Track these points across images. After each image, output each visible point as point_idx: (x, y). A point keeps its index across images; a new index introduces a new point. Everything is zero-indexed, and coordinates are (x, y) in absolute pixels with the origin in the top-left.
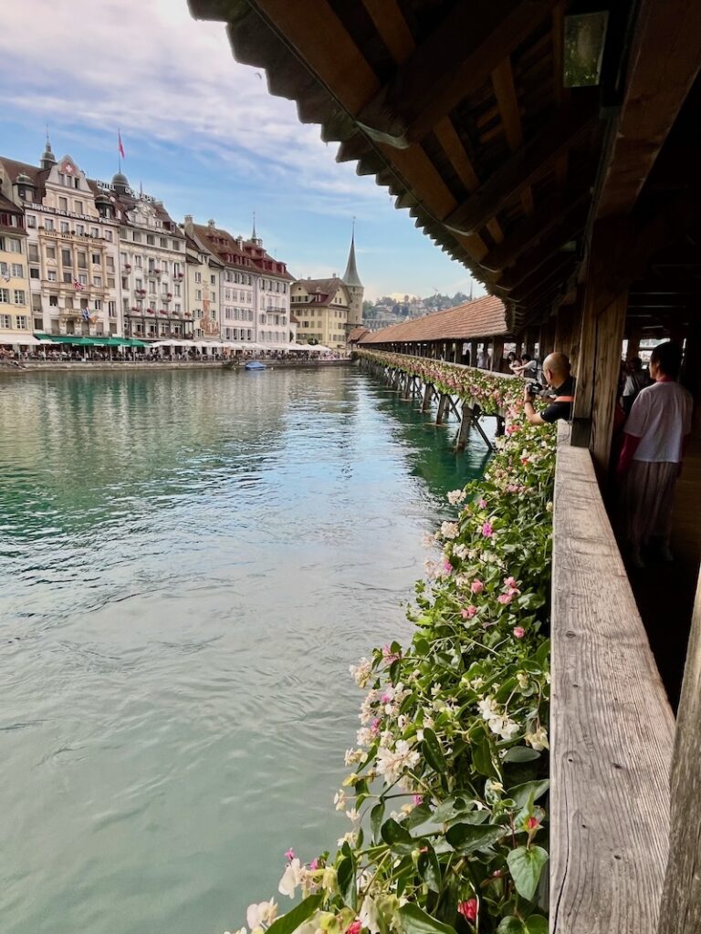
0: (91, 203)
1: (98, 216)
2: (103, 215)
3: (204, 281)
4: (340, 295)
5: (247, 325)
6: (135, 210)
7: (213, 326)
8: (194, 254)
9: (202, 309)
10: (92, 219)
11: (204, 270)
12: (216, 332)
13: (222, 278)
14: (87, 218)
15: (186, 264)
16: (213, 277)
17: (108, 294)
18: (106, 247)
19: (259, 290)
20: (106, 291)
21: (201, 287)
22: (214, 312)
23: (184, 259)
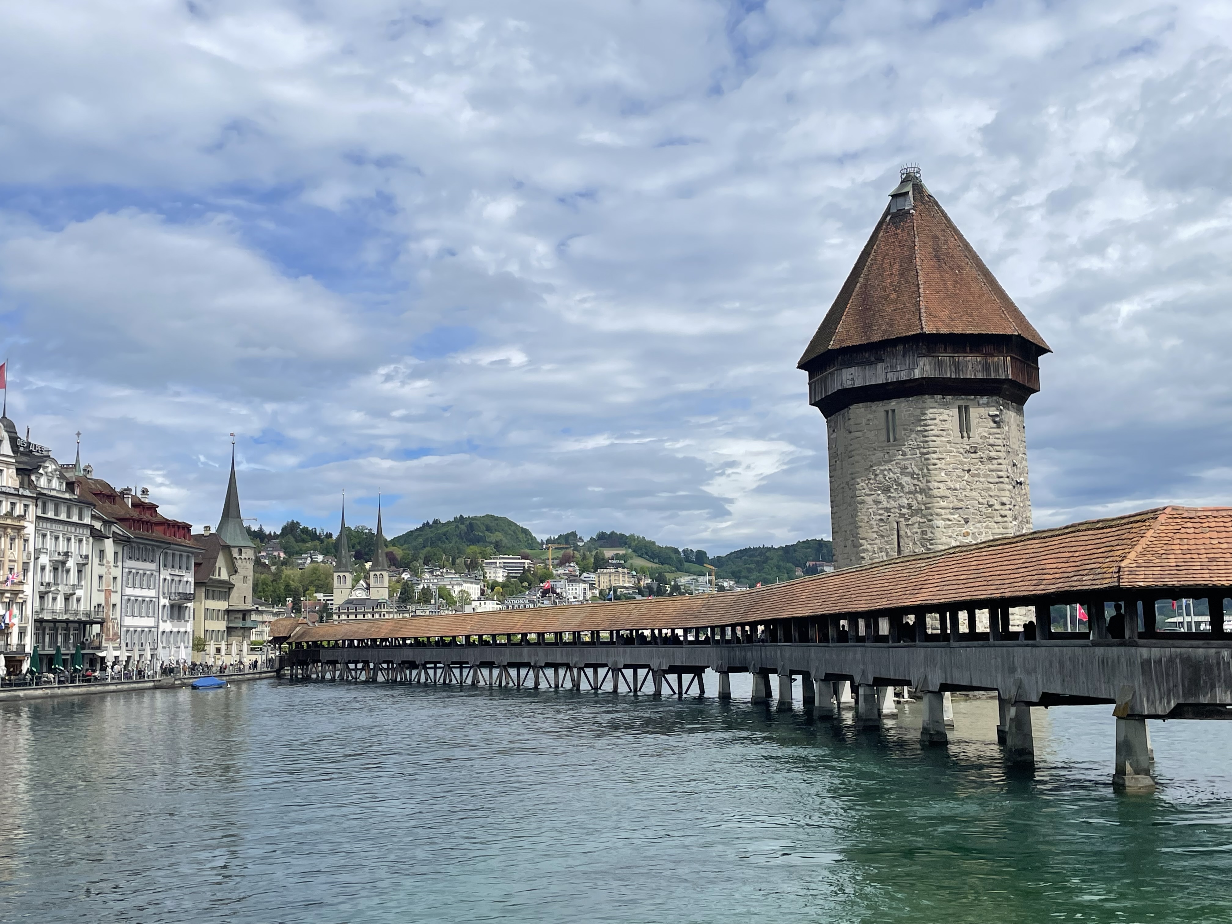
0: (13, 471)
1: (18, 487)
2: (22, 485)
3: (108, 562)
4: (221, 562)
5: (150, 622)
6: (41, 471)
7: (113, 627)
8: (98, 525)
9: (103, 604)
10: (13, 491)
11: (109, 545)
12: (117, 636)
13: (125, 556)
14: (8, 490)
15: (91, 539)
16: (116, 553)
17: (23, 592)
18: (24, 527)
19: (162, 569)
20: (20, 588)
21: (103, 571)
22: (114, 605)
23: (87, 532)
